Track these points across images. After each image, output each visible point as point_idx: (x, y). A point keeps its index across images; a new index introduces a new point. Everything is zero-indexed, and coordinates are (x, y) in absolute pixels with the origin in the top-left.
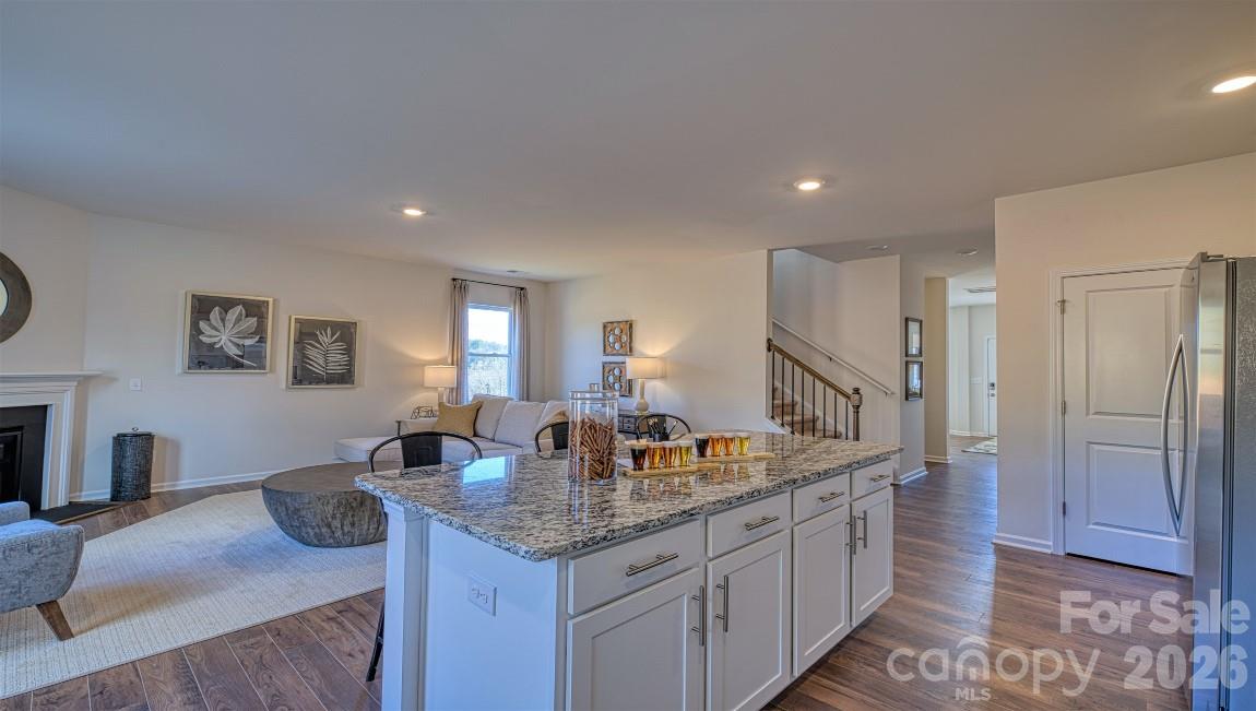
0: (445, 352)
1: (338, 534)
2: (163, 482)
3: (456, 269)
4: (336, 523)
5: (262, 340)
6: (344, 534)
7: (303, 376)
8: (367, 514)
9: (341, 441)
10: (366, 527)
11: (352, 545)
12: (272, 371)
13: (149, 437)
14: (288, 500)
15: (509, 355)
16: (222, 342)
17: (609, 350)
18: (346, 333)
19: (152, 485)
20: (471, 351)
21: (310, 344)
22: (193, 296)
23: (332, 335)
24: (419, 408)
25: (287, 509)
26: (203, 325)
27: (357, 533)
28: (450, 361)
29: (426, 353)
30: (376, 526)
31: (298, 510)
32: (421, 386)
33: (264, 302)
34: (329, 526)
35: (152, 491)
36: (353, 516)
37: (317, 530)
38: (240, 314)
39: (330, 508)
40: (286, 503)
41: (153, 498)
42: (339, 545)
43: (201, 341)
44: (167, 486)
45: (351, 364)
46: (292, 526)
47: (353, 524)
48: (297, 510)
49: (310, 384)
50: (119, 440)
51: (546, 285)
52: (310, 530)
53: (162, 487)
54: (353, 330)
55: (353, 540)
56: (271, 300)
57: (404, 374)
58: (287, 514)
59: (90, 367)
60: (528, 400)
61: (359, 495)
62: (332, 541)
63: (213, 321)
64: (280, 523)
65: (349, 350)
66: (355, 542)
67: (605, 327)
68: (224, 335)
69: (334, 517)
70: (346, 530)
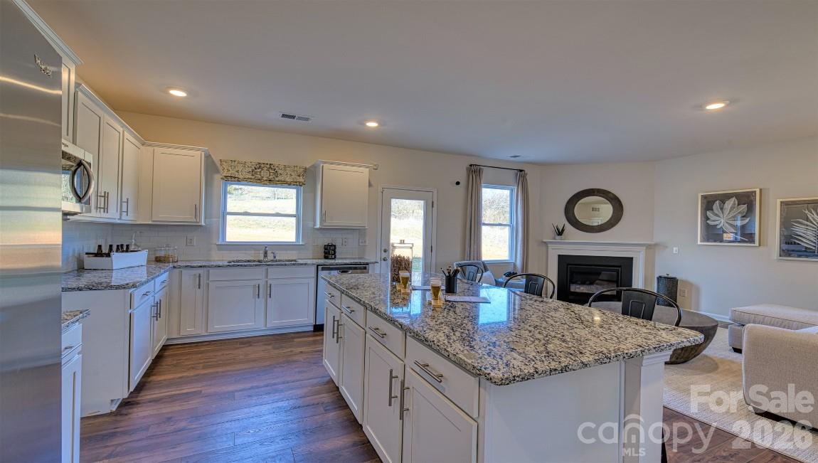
12: (763, 245)
13: (675, 280)
16: (722, 224)
22: (703, 196)
26: (709, 213)
33: (752, 192)
38: (734, 204)
43: (708, 224)
49: (799, 256)
50: (661, 280)
56: (758, 190)
63: (715, 210)
68: (723, 219)
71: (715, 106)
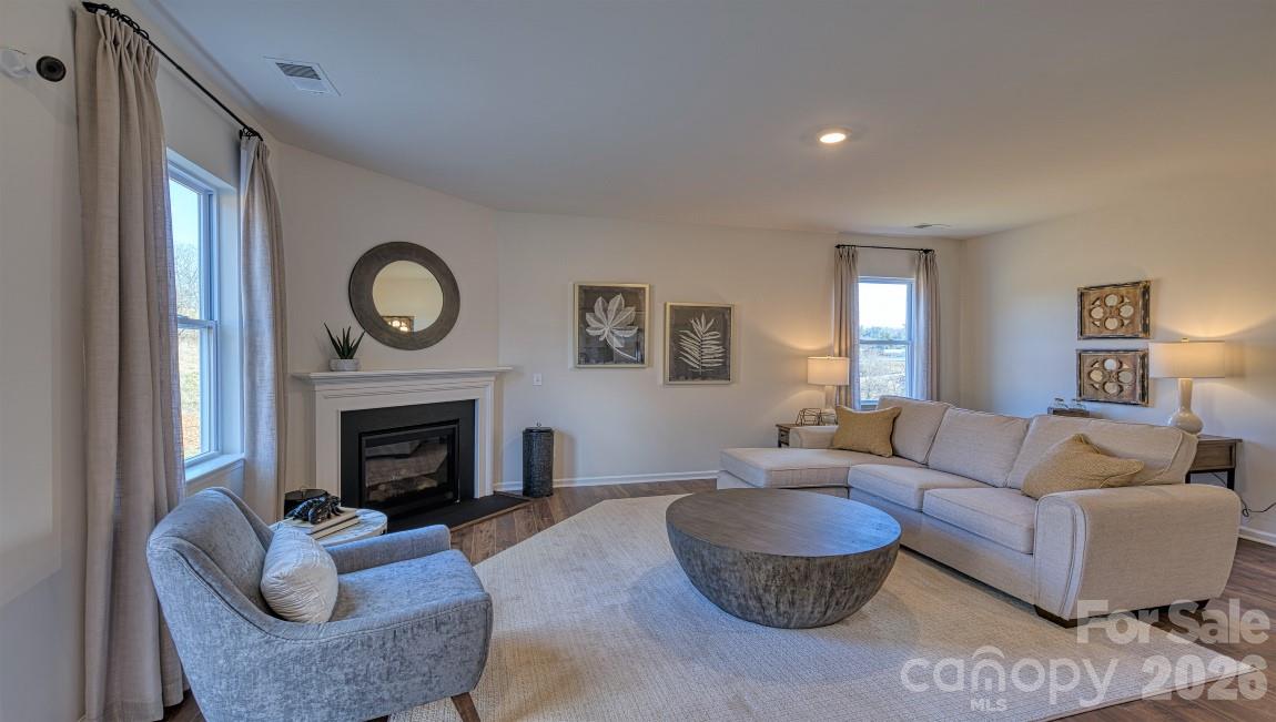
0: (830, 339)
1: (771, 612)
2: (562, 477)
3: (843, 233)
4: (770, 598)
5: (641, 331)
6: (778, 613)
7: (681, 371)
8: (813, 592)
9: (730, 451)
10: (810, 609)
11: (787, 627)
12: (651, 365)
13: (549, 432)
14: (705, 553)
15: (909, 342)
16: (605, 335)
17: (1090, 330)
18: (721, 318)
19: (554, 480)
20: (861, 338)
21: (686, 335)
22: (580, 287)
23: (707, 323)
24: (804, 411)
25: (703, 566)
26: (588, 317)
27: (797, 615)
28: (837, 351)
29: (807, 339)
30: (823, 610)
31: (719, 570)
32: (805, 382)
33: (640, 289)
34: (759, 599)
35: (554, 486)
36: (793, 592)
37: (742, 601)
38: (620, 304)
39: (763, 576)
40: (703, 556)
41: (556, 495)
42: (769, 624)
43: (587, 334)
44: (566, 482)
45: (726, 355)
46: (708, 586)
47: (792, 603)
48: (717, 570)
49: (686, 378)
50: (528, 433)
51: (963, 243)
52: (731, 597)
53: (561, 483)
54: (727, 317)
55: (789, 622)
56: (647, 287)
57: (783, 368)
58: (704, 571)
59: (503, 363)
60: (938, 400)
61: (803, 564)
62: (760, 618)
63: (597, 313)
64: (693, 579)
65: (725, 342)
66: (792, 625)
67: (1082, 295)
68: (607, 327)
69: (766, 589)
70: (782, 608)
71: (833, 138)
